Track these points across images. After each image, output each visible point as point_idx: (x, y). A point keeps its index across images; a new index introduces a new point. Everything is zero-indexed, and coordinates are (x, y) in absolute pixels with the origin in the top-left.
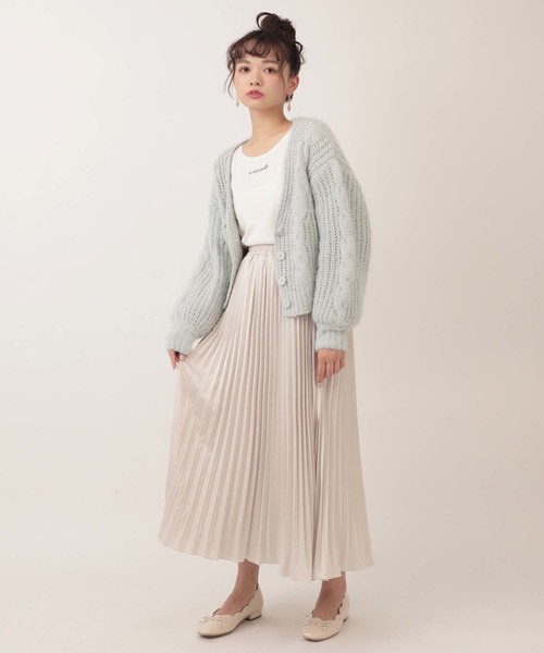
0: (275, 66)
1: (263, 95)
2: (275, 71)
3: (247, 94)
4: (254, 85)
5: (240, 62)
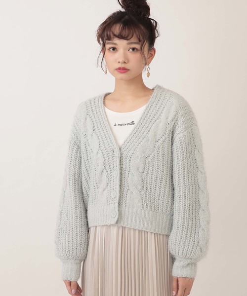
0: (138, 46)
1: (129, 70)
2: (137, 50)
3: (116, 69)
4: (122, 63)
5: (108, 43)
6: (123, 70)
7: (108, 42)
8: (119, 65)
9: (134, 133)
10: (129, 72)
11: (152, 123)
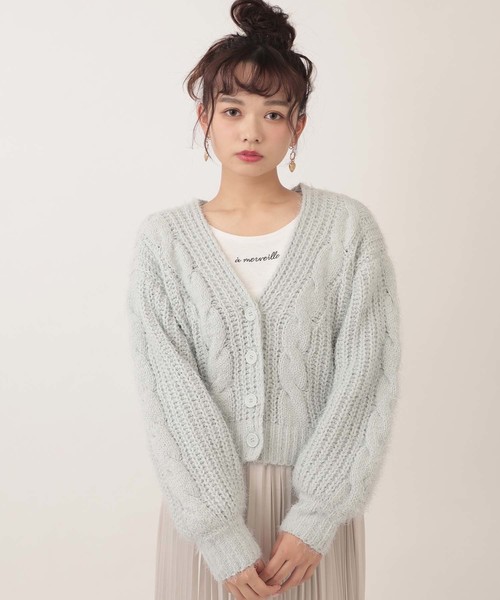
1: (262, 157)
2: (282, 117)
3: (237, 154)
4: (251, 143)
5: (224, 100)
6: (251, 156)
7: (225, 96)
8: (244, 147)
9: (282, 274)
10: (262, 161)
11: (315, 251)
